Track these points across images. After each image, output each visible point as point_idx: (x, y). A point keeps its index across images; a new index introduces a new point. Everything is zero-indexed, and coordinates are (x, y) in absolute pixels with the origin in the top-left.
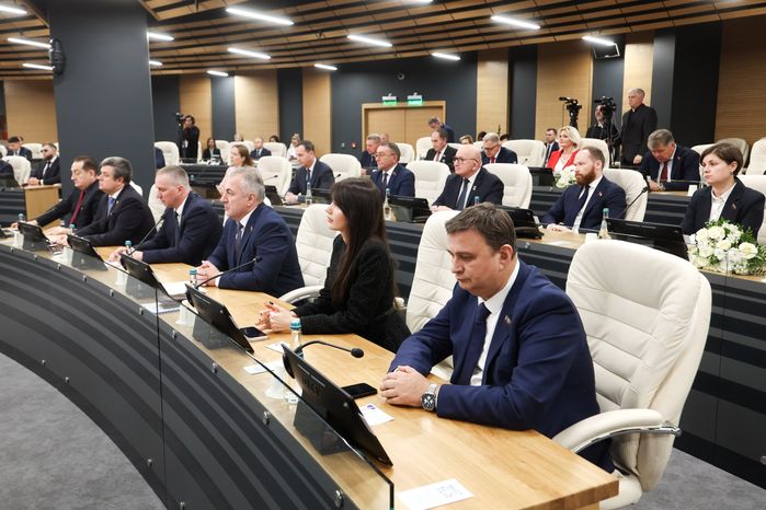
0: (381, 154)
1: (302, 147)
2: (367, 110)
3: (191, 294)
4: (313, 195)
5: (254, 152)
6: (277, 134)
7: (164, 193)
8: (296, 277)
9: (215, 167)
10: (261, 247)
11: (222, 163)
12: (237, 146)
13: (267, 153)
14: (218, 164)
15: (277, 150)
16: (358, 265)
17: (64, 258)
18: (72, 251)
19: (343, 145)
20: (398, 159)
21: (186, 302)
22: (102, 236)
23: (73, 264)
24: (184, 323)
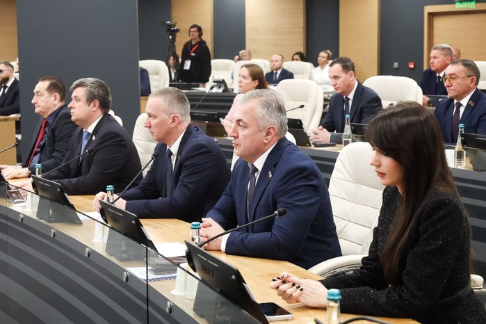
0: (453, 76)
1: (338, 66)
2: (432, 15)
3: (192, 255)
4: (354, 132)
5: (271, 74)
6: (301, 49)
7: (154, 122)
8: (330, 240)
9: (216, 95)
10: (283, 199)
11: (226, 90)
12: (247, 66)
13: (287, 75)
14: (221, 91)
15: (302, 73)
16: (418, 224)
17: (28, 206)
18: (37, 198)
19: (396, 65)
20: (477, 83)
21: (185, 265)
22: (74, 180)
23: (38, 215)
24: (182, 294)
